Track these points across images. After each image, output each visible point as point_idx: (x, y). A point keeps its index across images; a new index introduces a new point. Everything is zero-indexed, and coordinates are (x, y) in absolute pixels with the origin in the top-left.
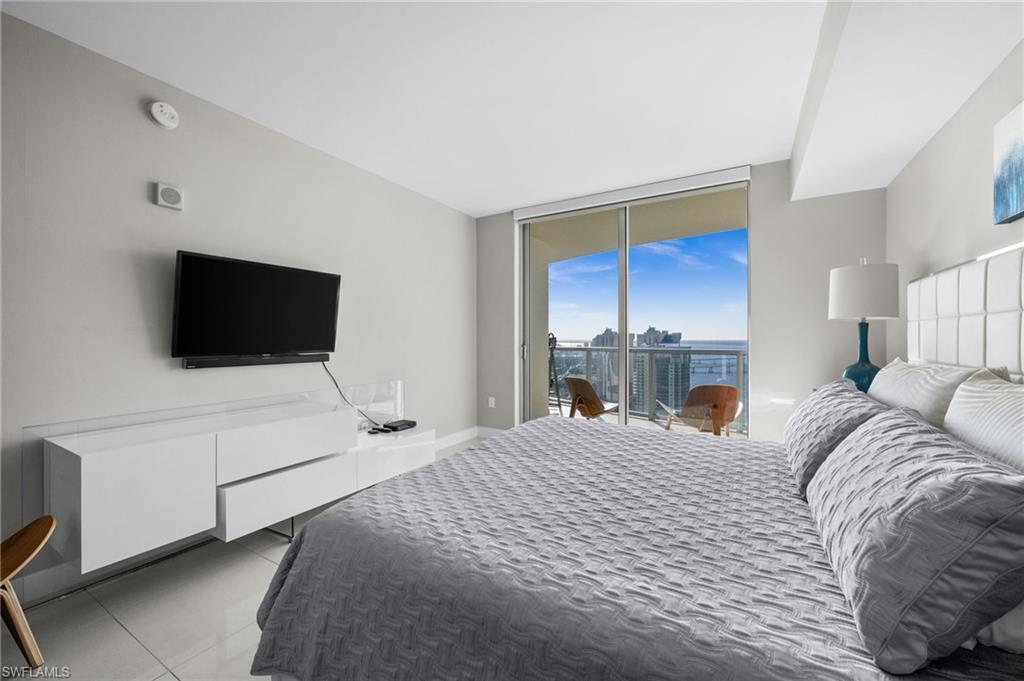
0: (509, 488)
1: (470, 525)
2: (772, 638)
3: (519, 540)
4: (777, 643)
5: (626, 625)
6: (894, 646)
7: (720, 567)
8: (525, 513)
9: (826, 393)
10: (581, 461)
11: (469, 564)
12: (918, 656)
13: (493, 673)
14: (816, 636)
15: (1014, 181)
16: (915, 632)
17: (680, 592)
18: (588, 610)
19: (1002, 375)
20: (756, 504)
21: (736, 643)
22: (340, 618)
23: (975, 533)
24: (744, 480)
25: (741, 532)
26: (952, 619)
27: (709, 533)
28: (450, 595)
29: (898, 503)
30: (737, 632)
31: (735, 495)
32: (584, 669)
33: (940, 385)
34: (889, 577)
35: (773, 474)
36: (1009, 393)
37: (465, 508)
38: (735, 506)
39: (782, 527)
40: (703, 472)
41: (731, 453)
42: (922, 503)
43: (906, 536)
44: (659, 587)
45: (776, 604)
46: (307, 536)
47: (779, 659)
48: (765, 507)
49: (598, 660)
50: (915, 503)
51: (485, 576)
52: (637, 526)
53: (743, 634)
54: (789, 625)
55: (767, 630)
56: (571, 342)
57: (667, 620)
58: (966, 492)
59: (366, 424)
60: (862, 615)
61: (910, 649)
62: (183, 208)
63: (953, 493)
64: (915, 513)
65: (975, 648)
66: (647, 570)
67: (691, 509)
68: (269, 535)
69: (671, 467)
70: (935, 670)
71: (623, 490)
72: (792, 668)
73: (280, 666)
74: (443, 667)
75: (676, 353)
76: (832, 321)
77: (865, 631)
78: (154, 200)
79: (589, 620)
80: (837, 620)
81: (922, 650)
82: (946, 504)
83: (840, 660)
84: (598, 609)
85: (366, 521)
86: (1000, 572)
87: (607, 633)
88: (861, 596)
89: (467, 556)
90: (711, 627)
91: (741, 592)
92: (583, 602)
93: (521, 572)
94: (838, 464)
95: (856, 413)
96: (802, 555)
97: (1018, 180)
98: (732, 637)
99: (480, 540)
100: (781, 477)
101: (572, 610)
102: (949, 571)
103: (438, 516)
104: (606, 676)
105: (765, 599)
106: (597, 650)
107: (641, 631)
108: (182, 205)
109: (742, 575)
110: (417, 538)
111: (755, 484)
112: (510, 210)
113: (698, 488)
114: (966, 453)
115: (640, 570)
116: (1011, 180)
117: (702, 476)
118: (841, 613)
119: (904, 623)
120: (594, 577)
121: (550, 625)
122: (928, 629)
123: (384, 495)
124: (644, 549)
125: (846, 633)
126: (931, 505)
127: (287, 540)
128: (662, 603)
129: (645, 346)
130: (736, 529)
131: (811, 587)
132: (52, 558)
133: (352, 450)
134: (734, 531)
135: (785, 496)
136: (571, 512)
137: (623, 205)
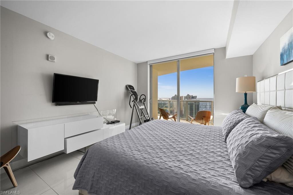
0: (144, 139)
1: (133, 149)
2: (212, 178)
3: (146, 153)
4: (214, 179)
5: (173, 175)
6: (244, 180)
7: (200, 160)
8: (148, 145)
9: (234, 113)
10: (165, 132)
11: (132, 159)
12: (250, 183)
13: (138, 188)
14: (224, 178)
15: (285, 54)
16: (249, 176)
17: (189, 167)
18: (163, 171)
19: (280, 108)
20: (212, 144)
21: (203, 179)
22: (97, 173)
23: (265, 150)
24: (210, 137)
25: (207, 151)
26: (259, 173)
27: (198, 151)
28: (127, 167)
29: (246, 142)
30: (203, 177)
31: (207, 141)
32: (162, 186)
33: (263, 111)
34: (243, 162)
35: (218, 136)
36: (280, 113)
37: (132, 144)
38: (206, 144)
39: (219, 150)
40: (199, 135)
41: (207, 130)
42: (252, 142)
43: (248, 151)
44: (183, 165)
45: (214, 170)
46: (89, 152)
47: (213, 184)
48: (215, 144)
49: (166, 184)
50: (251, 142)
51: (136, 162)
52: (179, 149)
53: (204, 177)
54: (217, 175)
55: (211, 176)
56: (165, 98)
57: (184, 174)
58: (263, 139)
59: (106, 121)
60: (236, 172)
61: (248, 181)
62: (55, 61)
63: (260, 139)
64: (250, 145)
65: (267, 181)
66: (180, 161)
67: (194, 145)
68: (79, 152)
69: (190, 133)
70: (255, 187)
71: (176, 140)
72: (217, 186)
73: (82, 187)
74: (125, 186)
75: (195, 102)
76: (236, 93)
77: (237, 176)
78: (48, 59)
79: (164, 174)
80: (230, 174)
81: (251, 181)
82: (258, 142)
83: (230, 184)
84: (166, 171)
85: (105, 147)
86: (271, 160)
87: (168, 177)
88: (236, 167)
89: (131, 157)
90: (196, 175)
91: (205, 166)
92: (162, 169)
93: (146, 161)
94: (234, 132)
95: (240, 118)
96: (223, 157)
97: (286, 53)
98: (202, 178)
99: (135, 152)
100: (221, 136)
101: (159, 171)
102: (258, 160)
103: (124, 146)
104: (167, 188)
105: (212, 168)
106: (165, 181)
107: (177, 176)
108: (55, 60)
109: (206, 162)
110: (119, 152)
111: (213, 138)
112: (147, 61)
113: (197, 139)
114: (265, 129)
115: (178, 161)
116: (285, 53)
117: (199, 136)
118: (232, 172)
119: (247, 174)
120: (166, 162)
121: (153, 175)
122: (253, 176)
123: (110, 140)
124: (180, 155)
125: (232, 177)
126: (254, 142)
127: (83, 153)
128: (183, 169)
129: (186, 100)
130: (206, 150)
131: (224, 165)
132: (19, 158)
133: (102, 128)
134: (205, 151)
135: (221, 141)
136: (161, 145)
137: (179, 60)
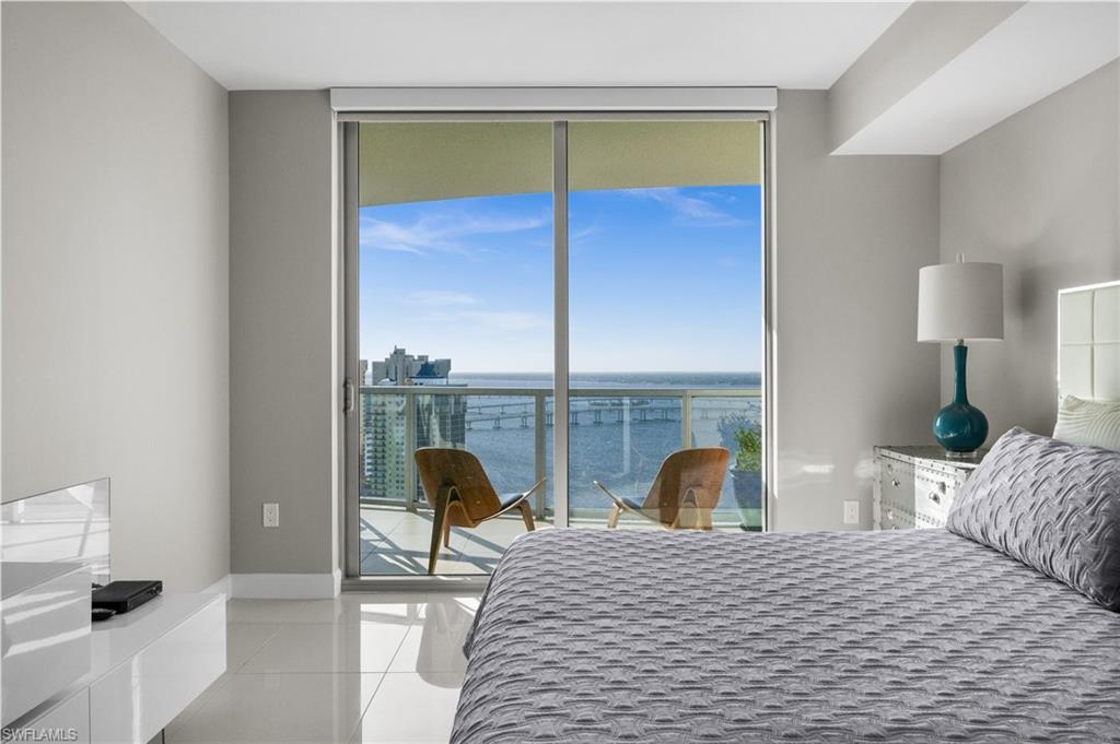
112: (328, 86)
129: (386, 383)
